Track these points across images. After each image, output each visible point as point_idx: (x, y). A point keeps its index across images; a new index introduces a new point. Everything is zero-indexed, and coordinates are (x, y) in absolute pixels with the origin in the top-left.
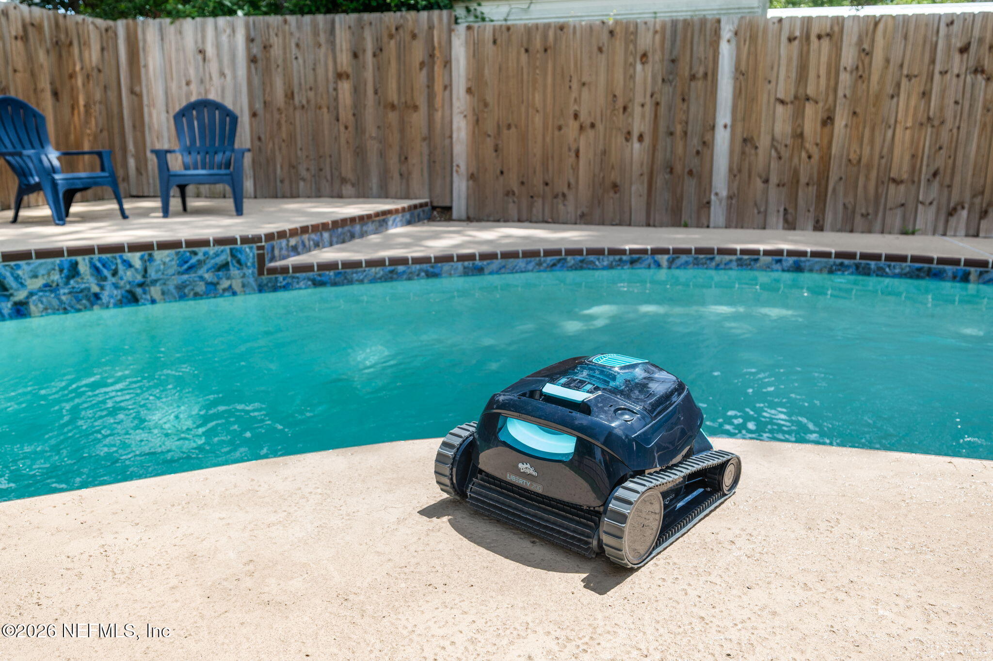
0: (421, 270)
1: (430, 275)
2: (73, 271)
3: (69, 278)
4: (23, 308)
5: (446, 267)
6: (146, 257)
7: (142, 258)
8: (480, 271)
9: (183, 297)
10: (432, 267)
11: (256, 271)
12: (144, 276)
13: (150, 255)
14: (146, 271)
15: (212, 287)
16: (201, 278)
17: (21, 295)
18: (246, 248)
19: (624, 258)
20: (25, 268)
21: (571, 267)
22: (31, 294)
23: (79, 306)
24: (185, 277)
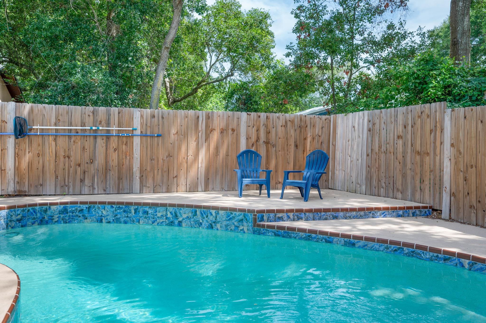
0: (323, 238)
1: (327, 241)
2: (195, 214)
3: (194, 216)
4: (180, 223)
5: (335, 239)
6: (217, 212)
7: (215, 212)
8: (353, 245)
9: (227, 230)
10: (328, 238)
11: (252, 224)
12: (216, 219)
13: (218, 212)
14: (216, 217)
15: (237, 228)
16: (234, 224)
17: (180, 219)
18: (249, 214)
19: (440, 256)
20: (183, 210)
21: (406, 254)
22: (183, 219)
23: (195, 226)
24: (228, 222)
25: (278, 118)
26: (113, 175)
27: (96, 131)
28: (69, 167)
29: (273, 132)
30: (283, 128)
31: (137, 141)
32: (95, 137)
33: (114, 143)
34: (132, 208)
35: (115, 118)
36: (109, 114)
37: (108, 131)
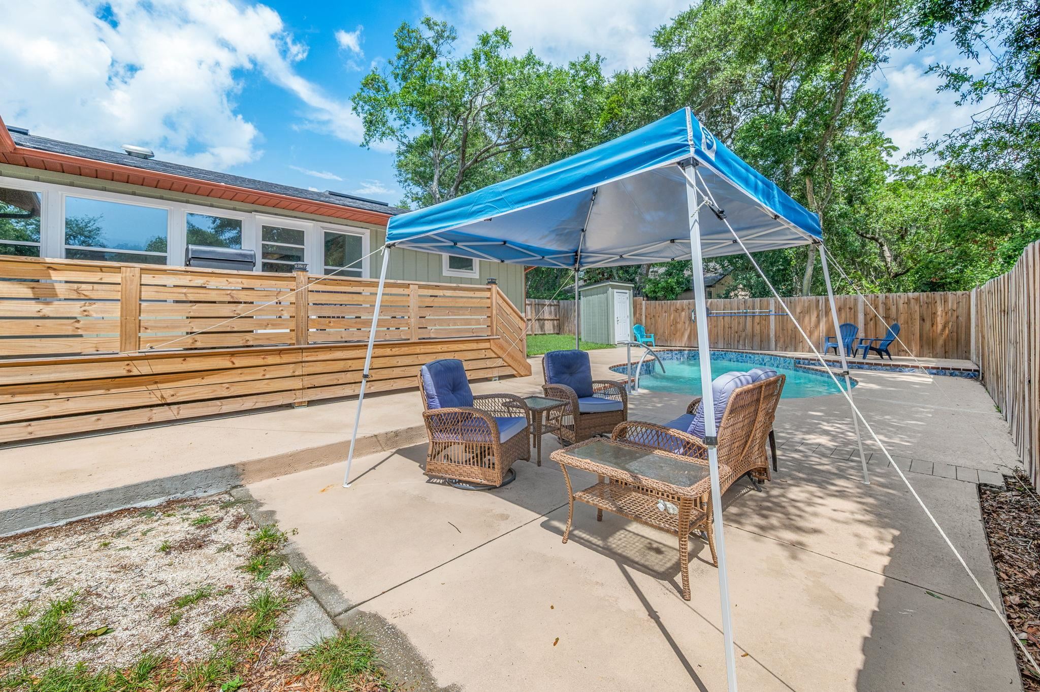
25: (900, 297)
26: (757, 339)
27: (746, 313)
28: (731, 333)
29: (894, 309)
30: (906, 305)
31: (772, 318)
32: (746, 316)
33: (757, 320)
34: (744, 355)
35: (758, 304)
36: (754, 303)
37: (754, 313)
